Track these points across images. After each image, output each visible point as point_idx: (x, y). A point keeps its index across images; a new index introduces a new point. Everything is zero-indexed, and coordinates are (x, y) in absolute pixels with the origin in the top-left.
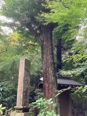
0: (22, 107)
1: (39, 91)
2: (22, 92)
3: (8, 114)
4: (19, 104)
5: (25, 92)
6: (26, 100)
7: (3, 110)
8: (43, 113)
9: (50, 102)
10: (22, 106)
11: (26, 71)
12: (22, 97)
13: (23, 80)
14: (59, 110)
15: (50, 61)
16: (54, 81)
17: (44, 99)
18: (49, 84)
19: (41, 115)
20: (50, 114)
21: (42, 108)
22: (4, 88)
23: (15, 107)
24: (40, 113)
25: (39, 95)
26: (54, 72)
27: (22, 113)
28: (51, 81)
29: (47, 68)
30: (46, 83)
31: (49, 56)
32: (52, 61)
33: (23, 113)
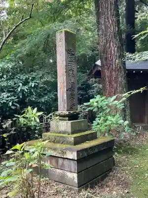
0: (67, 113)
1: (96, 82)
2: (66, 89)
3: (47, 121)
4: (63, 109)
5: (70, 89)
6: (72, 101)
7: (39, 116)
8: (102, 118)
9: (113, 101)
10: (67, 111)
11: (68, 53)
12: (65, 98)
13: (65, 70)
14: (128, 112)
15: (112, 29)
16: (121, 65)
17: (104, 98)
18: (111, 72)
19: (99, 121)
20: (113, 120)
21: (99, 111)
22: (36, 83)
23: (57, 113)
24: (97, 119)
25: (96, 87)
26: (119, 50)
27: (68, 121)
28: (114, 66)
29: (107, 44)
30: (106, 70)
31: (111, 20)
32: (117, 29)
33: (70, 122)
